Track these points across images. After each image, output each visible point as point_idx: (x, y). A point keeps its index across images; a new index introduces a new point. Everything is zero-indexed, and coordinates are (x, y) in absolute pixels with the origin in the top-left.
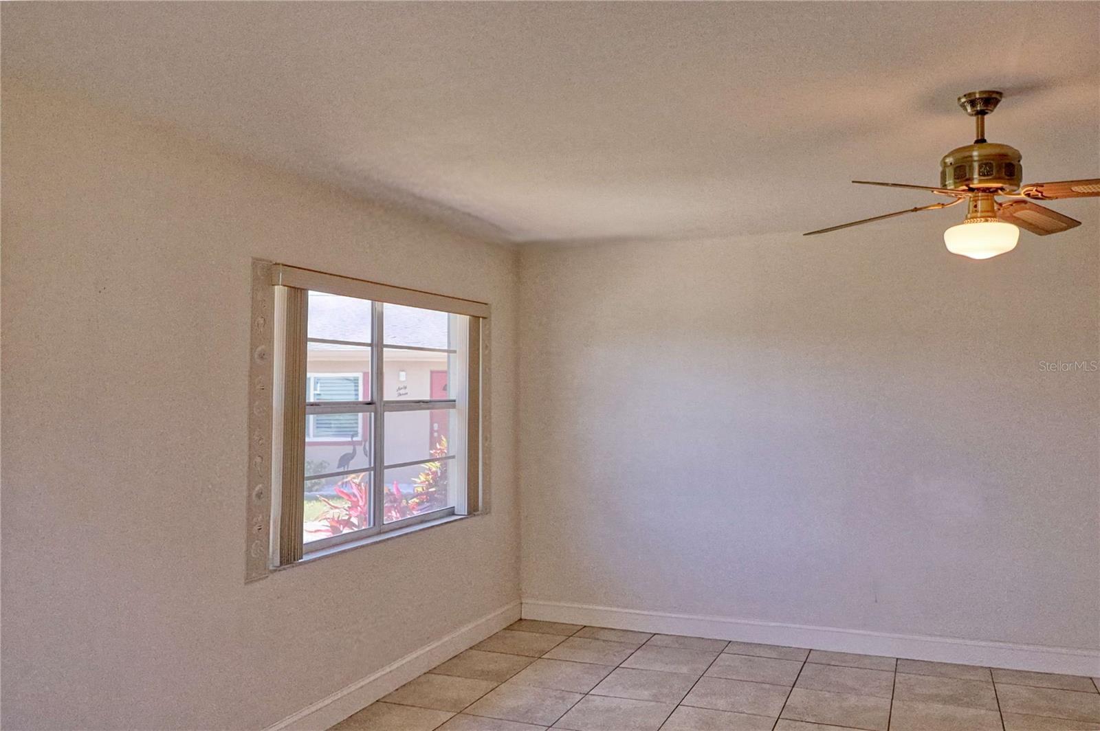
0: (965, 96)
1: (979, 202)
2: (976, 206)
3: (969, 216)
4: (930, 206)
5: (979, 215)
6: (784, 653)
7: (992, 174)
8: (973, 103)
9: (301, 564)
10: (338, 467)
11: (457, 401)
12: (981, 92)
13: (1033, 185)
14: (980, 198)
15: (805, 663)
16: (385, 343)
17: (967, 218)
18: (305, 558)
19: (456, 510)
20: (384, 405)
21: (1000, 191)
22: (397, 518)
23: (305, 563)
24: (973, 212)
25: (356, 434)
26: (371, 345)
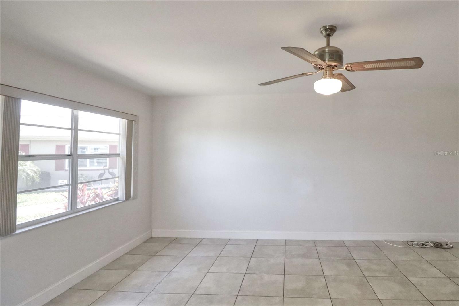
0: (323, 27)
1: (327, 71)
2: (326, 73)
3: (323, 77)
4: (308, 73)
5: (327, 76)
6: (249, 242)
7: (334, 58)
8: (326, 30)
9: (15, 235)
10: (98, 178)
11: (120, 155)
12: (329, 26)
13: (350, 64)
14: (328, 69)
15: (256, 245)
16: (79, 128)
17: (322, 78)
18: (18, 231)
19: (119, 198)
20: (78, 156)
21: (335, 67)
22: (99, 201)
23: (17, 234)
24: (325, 75)
25: (106, 166)
26: (71, 129)
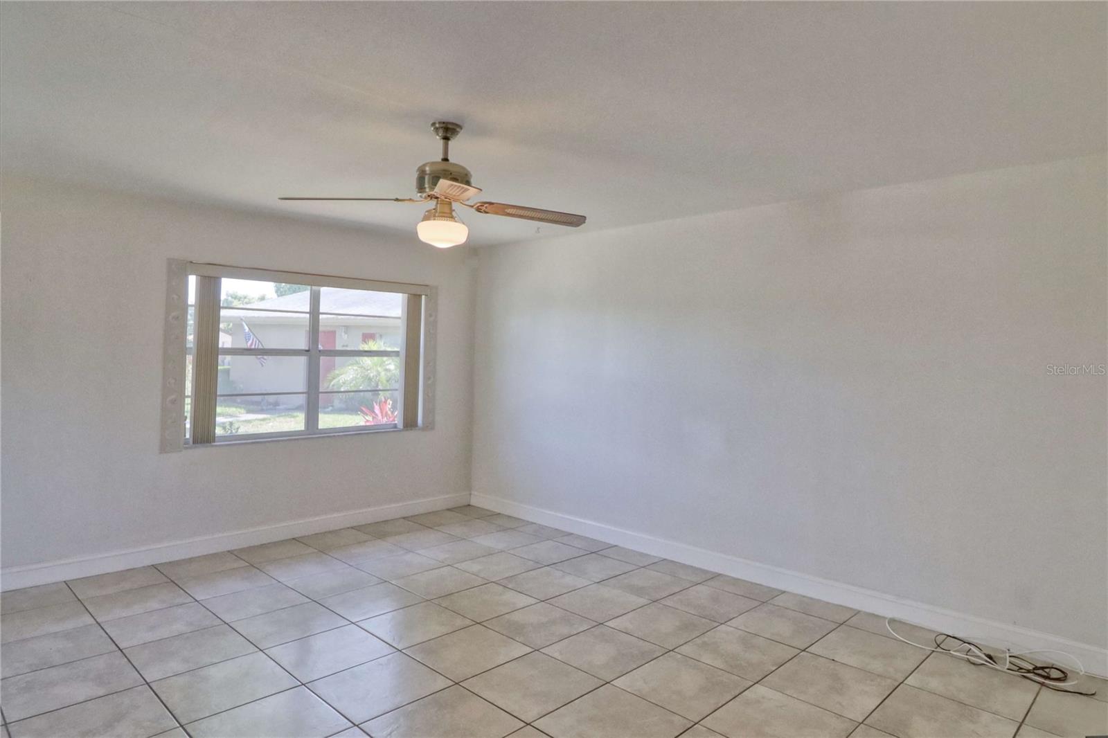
0: (438, 122)
8: (442, 128)
9: (214, 446)
11: (400, 353)
12: (447, 122)
16: (321, 311)
18: (218, 443)
20: (319, 352)
26: (309, 313)
